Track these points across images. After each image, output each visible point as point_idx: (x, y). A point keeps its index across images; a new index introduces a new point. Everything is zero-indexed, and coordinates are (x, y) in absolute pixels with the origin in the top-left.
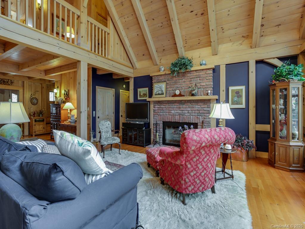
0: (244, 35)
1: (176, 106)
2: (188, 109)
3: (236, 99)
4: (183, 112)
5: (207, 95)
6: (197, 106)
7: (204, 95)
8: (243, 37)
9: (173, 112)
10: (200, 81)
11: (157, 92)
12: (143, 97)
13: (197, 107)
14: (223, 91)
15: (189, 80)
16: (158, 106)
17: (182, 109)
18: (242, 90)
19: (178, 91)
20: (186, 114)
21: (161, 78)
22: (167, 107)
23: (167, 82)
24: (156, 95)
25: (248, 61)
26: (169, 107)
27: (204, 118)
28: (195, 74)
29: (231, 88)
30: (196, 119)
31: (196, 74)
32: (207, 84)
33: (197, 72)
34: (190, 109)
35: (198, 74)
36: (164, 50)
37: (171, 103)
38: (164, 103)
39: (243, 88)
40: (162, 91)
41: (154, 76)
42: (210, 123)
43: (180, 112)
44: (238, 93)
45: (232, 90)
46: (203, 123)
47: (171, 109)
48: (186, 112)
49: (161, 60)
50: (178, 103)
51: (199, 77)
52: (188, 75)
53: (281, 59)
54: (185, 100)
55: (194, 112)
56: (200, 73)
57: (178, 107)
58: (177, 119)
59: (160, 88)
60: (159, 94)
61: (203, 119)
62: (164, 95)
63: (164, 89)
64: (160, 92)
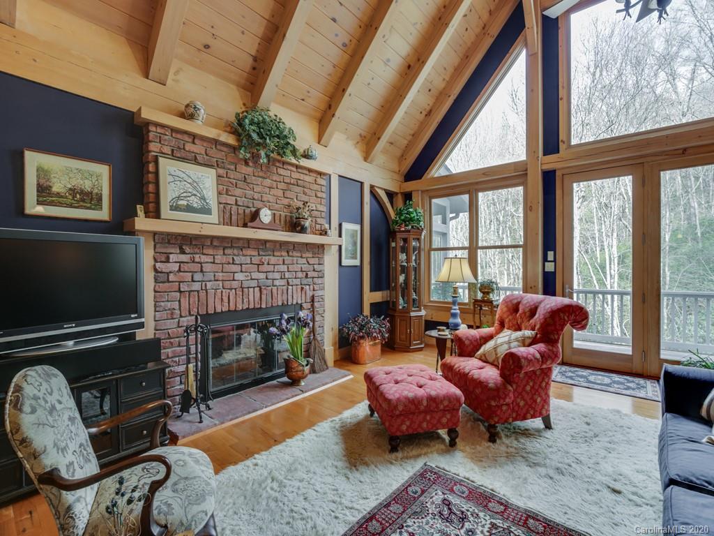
1: (248, 260)
3: (350, 248)
4: (269, 276)
6: (301, 260)
7: (313, 233)
9: (241, 277)
11: (179, 198)
12: (71, 206)
13: (301, 262)
14: (336, 228)
15: (284, 186)
16: (184, 258)
17: (266, 267)
18: (357, 231)
19: (269, 212)
20: (277, 283)
21: (189, 147)
22: (218, 259)
23: (220, 171)
24: (175, 208)
25: (363, 183)
26: (224, 259)
27: (314, 290)
28: (296, 174)
29: (344, 226)
30: (299, 294)
32: (319, 207)
33: (300, 170)
34: (286, 268)
37: (232, 247)
40: (203, 198)
41: (163, 126)
42: (323, 300)
43: (261, 276)
44: (352, 235)
45: (346, 230)
47: (233, 268)
48: (276, 275)
49: (178, 72)
50: (255, 248)
51: (304, 187)
52: (281, 171)
53: (387, 192)
54: (276, 242)
55: (294, 275)
56: (306, 177)
57: (256, 260)
58: (252, 298)
59: (194, 184)
60: (189, 209)
61: (312, 293)
62: (214, 218)
63: (210, 193)
64: (195, 202)
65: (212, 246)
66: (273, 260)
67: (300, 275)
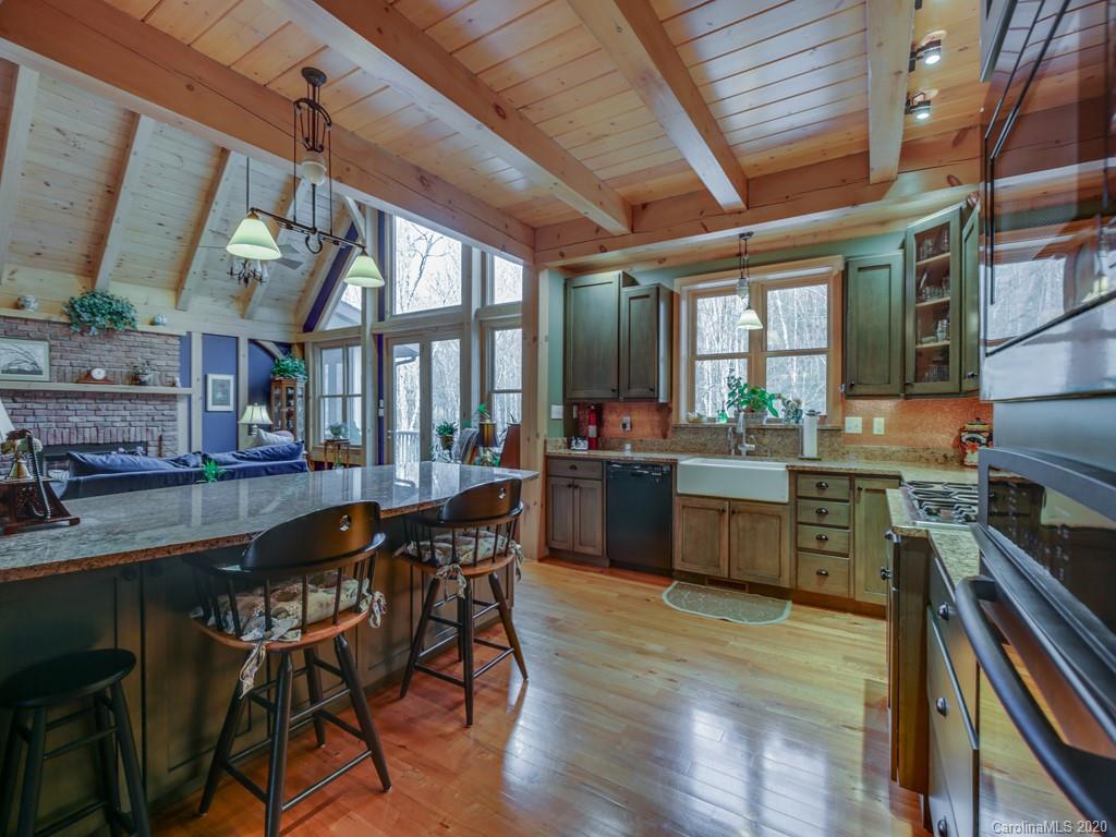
0: (235, 295)
1: (84, 407)
2: (124, 413)
3: (219, 395)
4: (108, 419)
5: (174, 385)
6: (145, 407)
7: (163, 385)
8: (232, 297)
9: (75, 419)
10: (153, 356)
11: (11, 364)
13: (147, 408)
14: (198, 380)
15: (125, 348)
17: (104, 412)
18: (229, 381)
19: (102, 371)
20: (117, 424)
21: (23, 328)
22: (51, 406)
23: (53, 342)
25: (237, 338)
26: (58, 406)
27: (162, 431)
28: (141, 338)
29: (211, 377)
30: (144, 434)
31: (143, 339)
32: (170, 363)
34: (127, 413)
35: (148, 340)
36: (39, 254)
37: (65, 398)
38: (40, 398)
39: (231, 378)
40: (35, 364)
42: (175, 440)
43: (98, 419)
44: (223, 385)
45: (214, 381)
46: (161, 439)
47: (67, 413)
48: (116, 419)
49: (13, 273)
50: (90, 398)
51: (151, 348)
53: (278, 344)
54: (114, 394)
55: (138, 418)
56: (154, 340)
57: (94, 406)
58: (87, 435)
59: (27, 354)
60: (20, 371)
61: (160, 433)
62: (45, 376)
63: (42, 360)
64: (27, 367)
65: (45, 397)
66: (111, 406)
67: (145, 418)
